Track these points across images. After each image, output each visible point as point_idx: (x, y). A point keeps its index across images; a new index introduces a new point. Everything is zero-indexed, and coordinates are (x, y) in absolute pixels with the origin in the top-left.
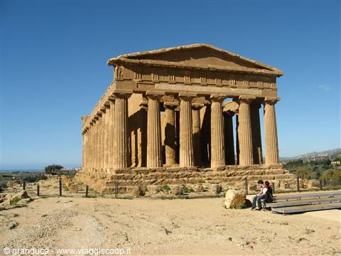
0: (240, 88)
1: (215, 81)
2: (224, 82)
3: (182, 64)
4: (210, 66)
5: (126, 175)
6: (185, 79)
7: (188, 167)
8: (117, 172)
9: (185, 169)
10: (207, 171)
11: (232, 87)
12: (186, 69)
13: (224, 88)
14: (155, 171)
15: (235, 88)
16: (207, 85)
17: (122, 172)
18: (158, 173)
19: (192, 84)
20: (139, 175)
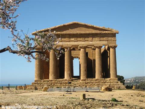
0: (94, 41)
1: (81, 39)
2: (86, 39)
3: (64, 32)
4: (78, 32)
5: (38, 82)
6: (66, 39)
7: (67, 79)
8: (35, 81)
9: (66, 80)
10: (77, 81)
11: (90, 41)
12: (66, 34)
13: (86, 42)
14: (52, 81)
15: (92, 41)
16: (77, 41)
17: (37, 81)
18: (53, 82)
19: (69, 41)
20: (44, 83)
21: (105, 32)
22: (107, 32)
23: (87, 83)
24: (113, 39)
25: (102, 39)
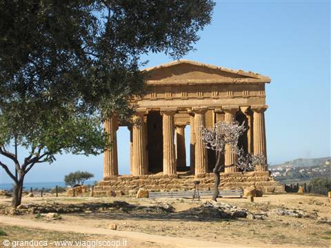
0: (222, 98)
1: (196, 95)
2: (206, 95)
3: (162, 81)
4: (189, 81)
5: (112, 181)
6: (165, 95)
7: (169, 174)
8: (105, 179)
9: (166, 176)
10: (188, 178)
11: (214, 98)
12: (165, 86)
13: (205, 100)
14: (138, 178)
15: (218, 98)
16: (188, 99)
17: (109, 179)
18: (141, 180)
19: (172, 99)
20: (124, 182)
21: (243, 80)
22: (246, 80)
23: (209, 182)
24: (259, 93)
25: (237, 94)
